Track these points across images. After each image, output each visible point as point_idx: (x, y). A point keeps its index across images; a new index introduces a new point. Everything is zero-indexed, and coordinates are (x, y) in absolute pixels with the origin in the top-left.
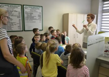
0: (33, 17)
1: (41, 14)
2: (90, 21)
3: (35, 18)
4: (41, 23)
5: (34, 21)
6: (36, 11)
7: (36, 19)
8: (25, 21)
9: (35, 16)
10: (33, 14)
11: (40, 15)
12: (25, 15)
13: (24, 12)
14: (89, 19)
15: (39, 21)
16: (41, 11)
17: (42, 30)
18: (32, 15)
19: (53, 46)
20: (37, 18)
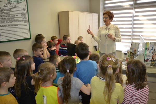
0: (13, 16)
1: (26, 12)
2: (109, 22)
3: (16, 18)
4: (28, 27)
5: (14, 23)
6: (17, 6)
7: (18, 20)
9: (17, 16)
10: (11, 11)
14: (107, 19)
15: (23, 23)
16: (25, 6)
17: (31, 38)
18: (11, 13)
20: (20, 18)
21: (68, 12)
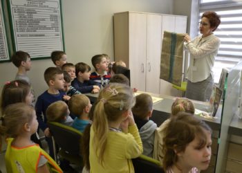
0: (37, 21)
4: (60, 37)
5: (39, 32)
6: (44, 4)
7: (45, 28)
8: (16, 33)
9: (43, 20)
10: (35, 13)
11: (56, 16)
12: (15, 17)
13: (11, 6)
14: (205, 27)
15: (53, 32)
16: (56, 5)
18: (35, 16)
19: (115, 103)
20: (49, 23)
21: (128, 13)
